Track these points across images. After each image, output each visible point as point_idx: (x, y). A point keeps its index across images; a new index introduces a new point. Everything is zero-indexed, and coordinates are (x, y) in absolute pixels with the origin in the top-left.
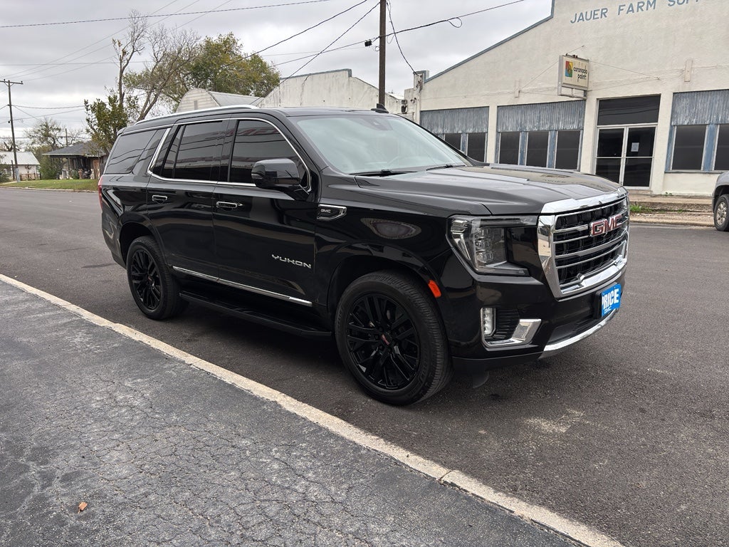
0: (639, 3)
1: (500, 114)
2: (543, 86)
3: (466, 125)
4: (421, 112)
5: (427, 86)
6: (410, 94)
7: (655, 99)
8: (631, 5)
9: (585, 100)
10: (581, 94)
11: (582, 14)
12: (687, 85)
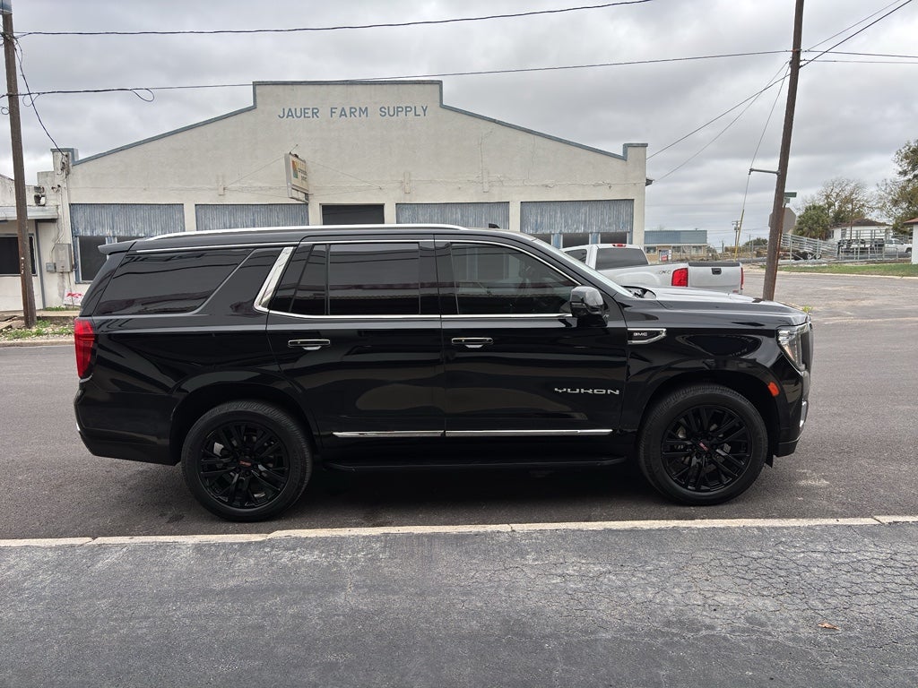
0: (351, 108)
1: (199, 214)
2: (255, 185)
3: (150, 226)
4: (71, 205)
5: (77, 171)
6: (49, 178)
7: (380, 208)
8: (343, 109)
9: (307, 204)
10: (301, 196)
11: (290, 109)
12: (408, 197)
